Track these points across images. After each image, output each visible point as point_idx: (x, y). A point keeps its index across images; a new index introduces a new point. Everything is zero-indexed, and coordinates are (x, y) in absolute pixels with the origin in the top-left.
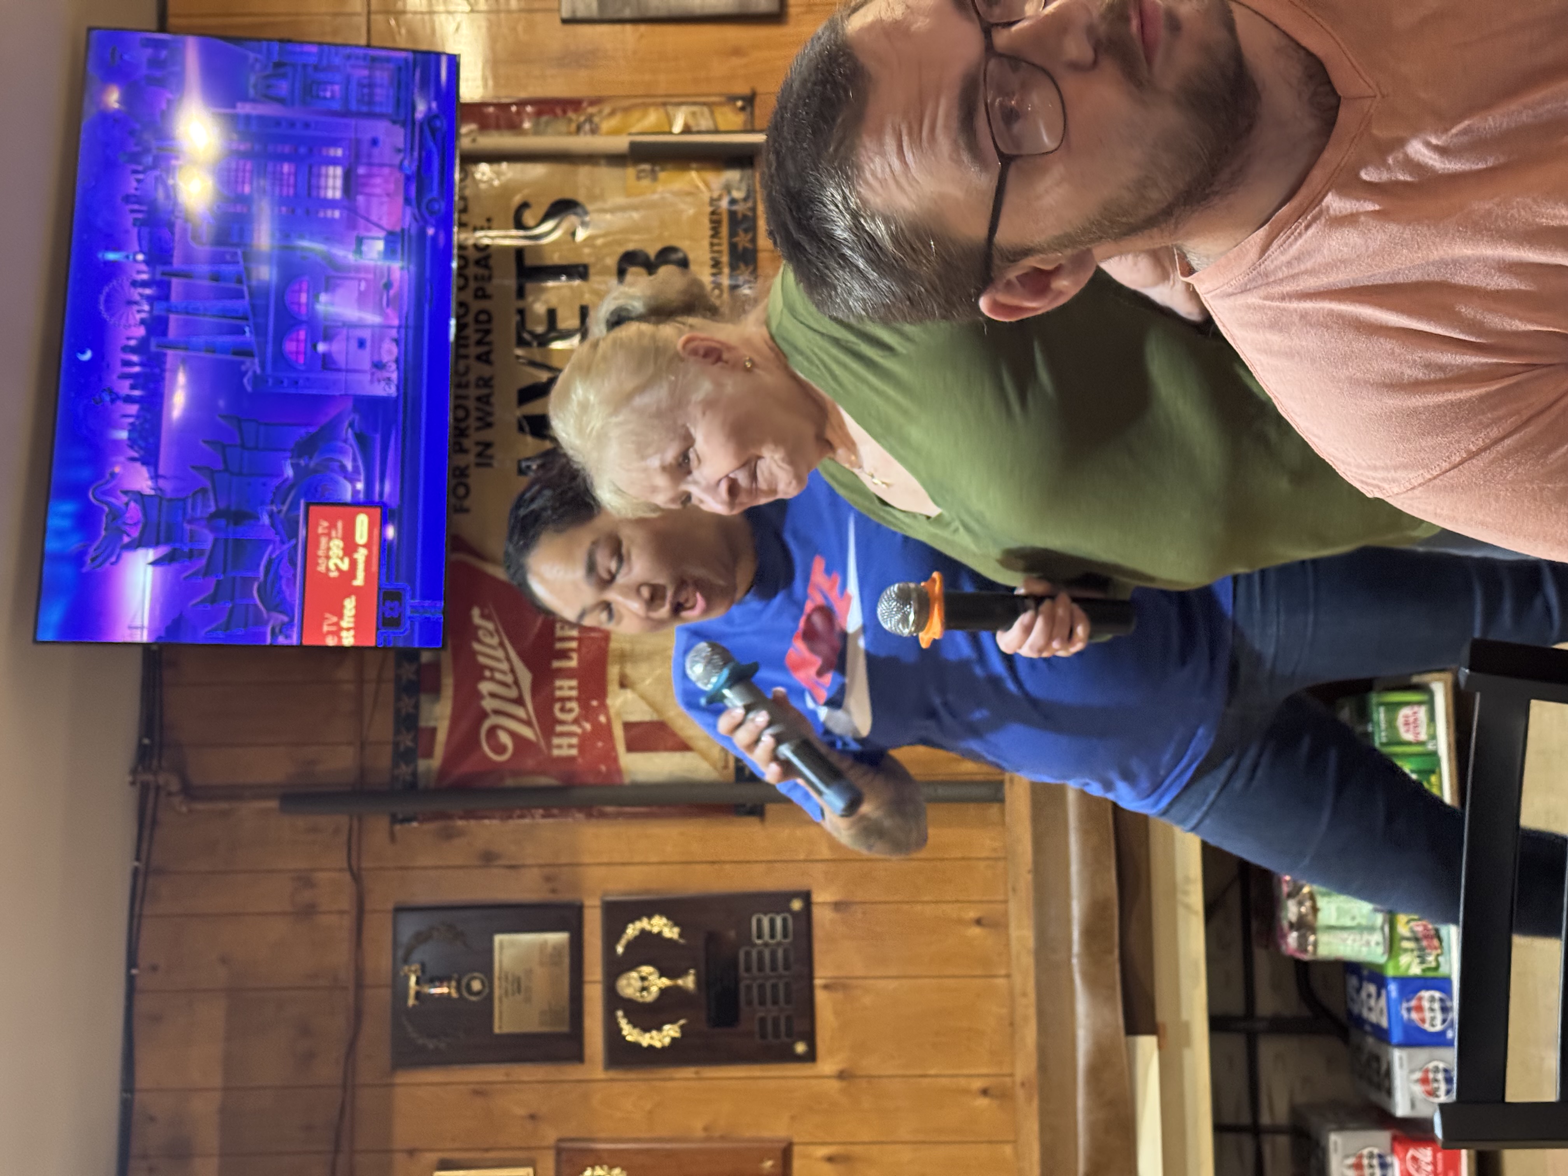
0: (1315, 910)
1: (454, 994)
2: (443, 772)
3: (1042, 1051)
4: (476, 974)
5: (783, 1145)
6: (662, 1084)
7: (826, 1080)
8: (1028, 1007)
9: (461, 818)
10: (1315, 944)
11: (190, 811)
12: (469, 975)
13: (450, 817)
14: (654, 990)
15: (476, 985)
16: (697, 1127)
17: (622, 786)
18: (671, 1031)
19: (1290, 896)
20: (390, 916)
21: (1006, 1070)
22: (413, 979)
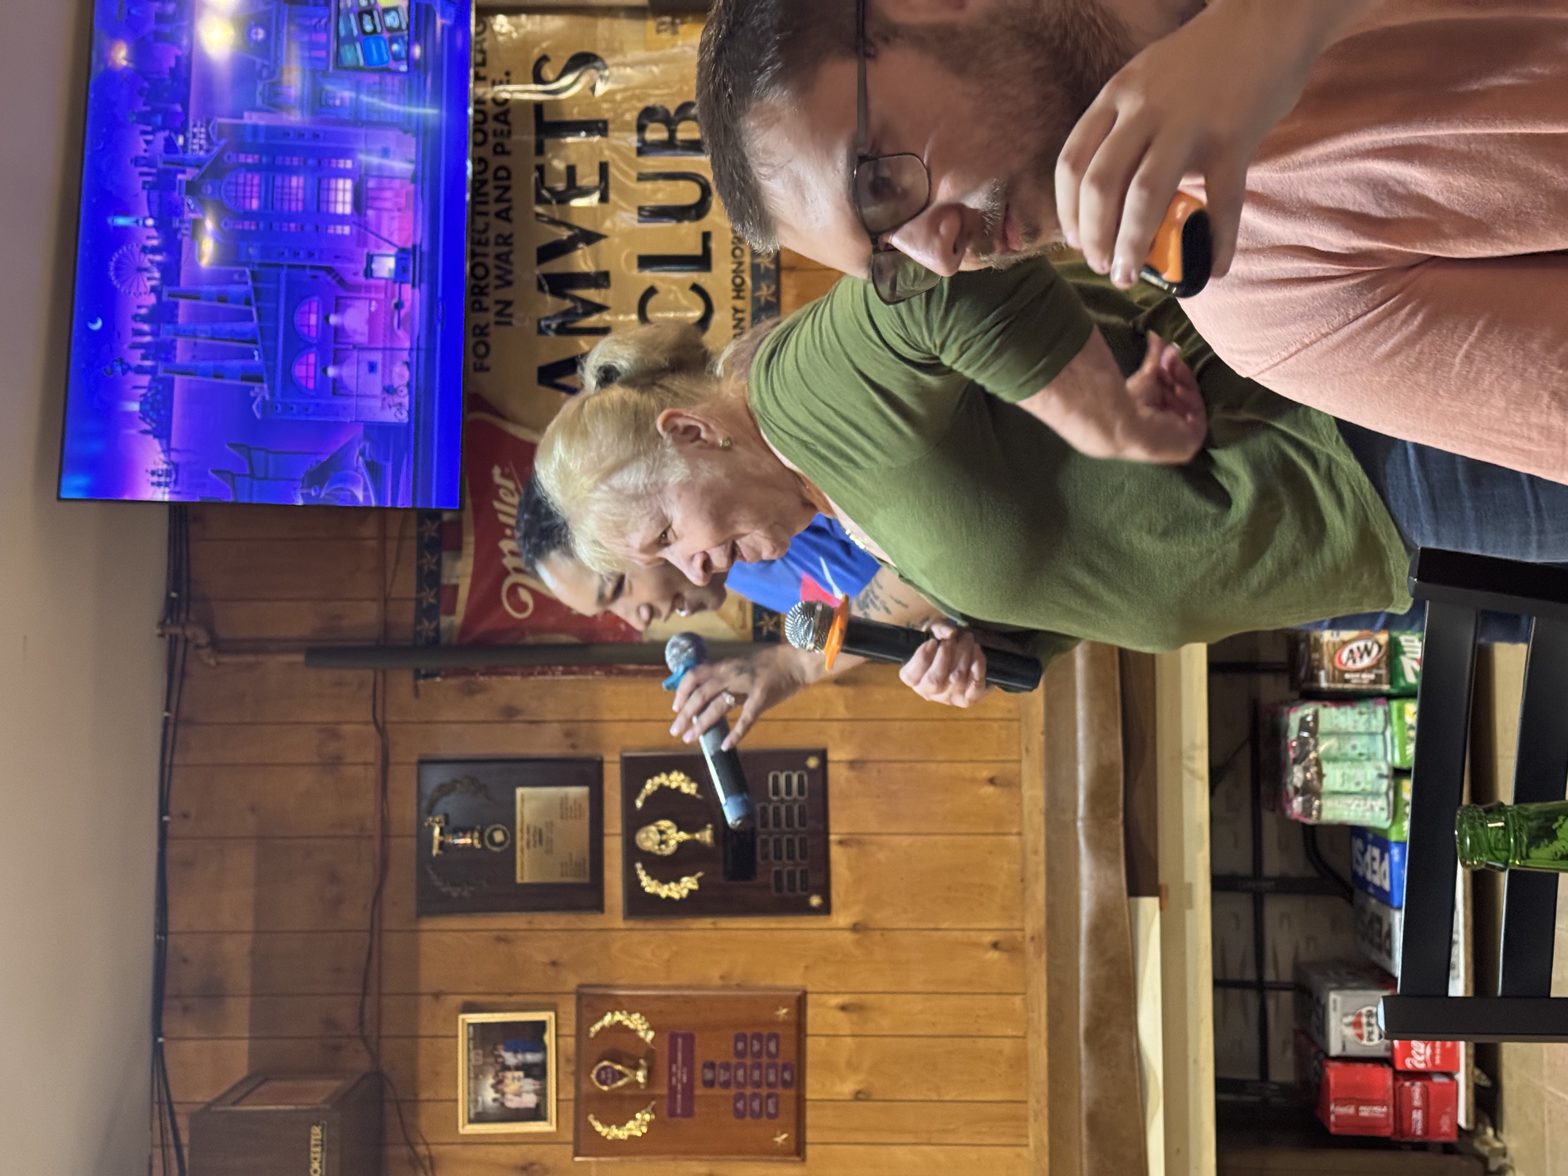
0: (1320, 775)
1: (478, 845)
2: (465, 628)
3: (1051, 907)
4: (498, 826)
5: (798, 993)
6: (679, 933)
7: (841, 932)
8: (1038, 864)
9: (483, 674)
10: (1320, 809)
11: (218, 664)
12: (492, 827)
13: (473, 673)
14: (673, 843)
15: (499, 837)
16: (714, 975)
17: (641, 644)
18: (689, 884)
19: (1296, 761)
20: (415, 768)
21: (1017, 925)
22: (437, 831)
